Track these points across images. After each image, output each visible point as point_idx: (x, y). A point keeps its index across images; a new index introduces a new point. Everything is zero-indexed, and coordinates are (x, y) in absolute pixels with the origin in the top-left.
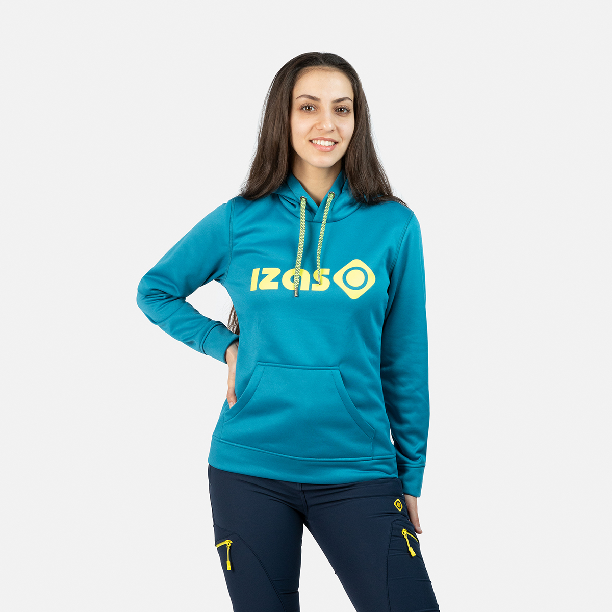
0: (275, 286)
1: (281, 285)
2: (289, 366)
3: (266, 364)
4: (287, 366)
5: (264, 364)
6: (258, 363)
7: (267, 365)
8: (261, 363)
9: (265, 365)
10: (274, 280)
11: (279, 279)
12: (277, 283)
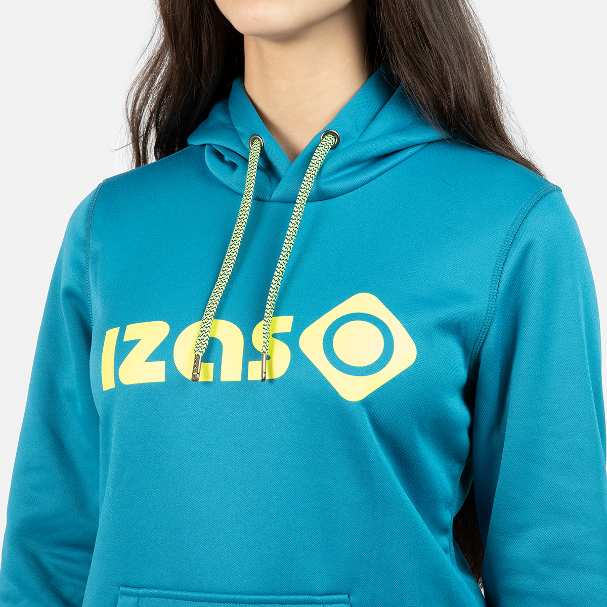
0: (156, 373)
1: (171, 368)
2: (196, 595)
3: (141, 591)
4: (190, 594)
5: (134, 591)
6: (122, 588)
7: (144, 596)
8: (128, 590)
9: (138, 595)
10: (153, 357)
11: (164, 352)
12: (161, 365)
